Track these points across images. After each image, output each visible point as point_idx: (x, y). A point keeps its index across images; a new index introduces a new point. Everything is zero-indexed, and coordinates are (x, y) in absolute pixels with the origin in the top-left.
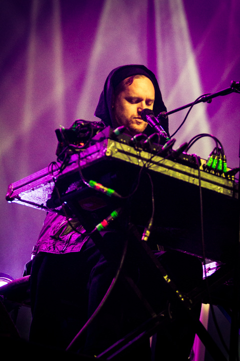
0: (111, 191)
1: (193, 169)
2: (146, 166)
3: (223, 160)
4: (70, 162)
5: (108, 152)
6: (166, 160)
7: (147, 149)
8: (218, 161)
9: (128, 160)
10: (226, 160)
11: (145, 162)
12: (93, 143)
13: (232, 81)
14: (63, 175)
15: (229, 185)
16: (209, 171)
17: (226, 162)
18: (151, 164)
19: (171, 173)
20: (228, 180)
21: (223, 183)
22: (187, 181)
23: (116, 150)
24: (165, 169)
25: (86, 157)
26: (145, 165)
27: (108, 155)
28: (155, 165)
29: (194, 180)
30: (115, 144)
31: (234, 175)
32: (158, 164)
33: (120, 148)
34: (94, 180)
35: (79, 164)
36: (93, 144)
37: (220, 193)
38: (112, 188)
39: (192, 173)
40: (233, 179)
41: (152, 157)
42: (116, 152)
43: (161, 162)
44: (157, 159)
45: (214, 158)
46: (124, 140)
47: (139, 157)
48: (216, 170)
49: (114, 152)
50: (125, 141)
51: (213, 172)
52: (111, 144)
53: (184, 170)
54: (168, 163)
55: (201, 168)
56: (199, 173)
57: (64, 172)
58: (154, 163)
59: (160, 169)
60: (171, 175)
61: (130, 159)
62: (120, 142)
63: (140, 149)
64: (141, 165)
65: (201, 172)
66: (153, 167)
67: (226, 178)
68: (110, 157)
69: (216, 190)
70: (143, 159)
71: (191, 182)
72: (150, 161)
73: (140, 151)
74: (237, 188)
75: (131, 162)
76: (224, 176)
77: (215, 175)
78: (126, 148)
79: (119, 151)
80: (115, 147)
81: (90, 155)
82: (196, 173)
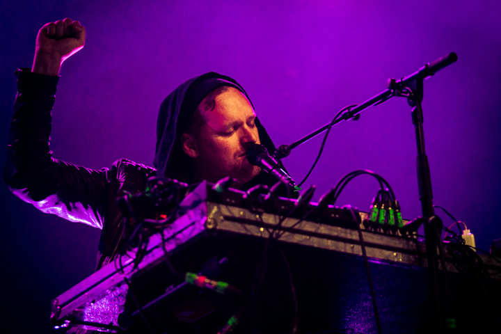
0: (223, 285)
1: (348, 231)
2: (274, 236)
3: (394, 208)
4: (148, 249)
5: (210, 224)
6: (304, 222)
7: (271, 208)
8: (388, 212)
9: (243, 231)
10: (399, 208)
11: (271, 230)
12: (183, 212)
13: (389, 80)
14: (140, 271)
15: (410, 248)
16: (376, 229)
17: (399, 212)
18: (281, 232)
19: (315, 242)
20: (408, 240)
21: (401, 246)
22: (343, 251)
23: (222, 218)
24: (304, 237)
25: (173, 237)
26: (271, 234)
27: (210, 227)
28: (287, 233)
29: (353, 248)
30: (219, 208)
31: (416, 230)
32: (292, 230)
33: (227, 214)
34: (193, 272)
35: (164, 249)
36: (182, 214)
37: (398, 263)
38: (224, 281)
39: (349, 236)
40: (415, 237)
41: (281, 221)
42: (222, 221)
43: (297, 227)
44: (289, 223)
45: (379, 208)
46: (231, 199)
47: (259, 224)
48: (386, 226)
49: (219, 221)
50: (233, 201)
51: (382, 231)
52: (213, 209)
53: (335, 234)
54: (308, 226)
55: (362, 226)
56: (360, 236)
57: (141, 266)
58: (286, 229)
59: (297, 238)
60: (316, 245)
61: (246, 228)
62: (227, 204)
63: (260, 210)
64: (267, 235)
65: (363, 233)
66: (285, 237)
67: (404, 237)
68: (214, 229)
69: (391, 259)
70: (267, 226)
71: (349, 250)
72: (278, 227)
73: (260, 214)
74: (424, 249)
75: (249, 233)
76: (400, 235)
77: (385, 234)
78: (238, 212)
79: (227, 218)
80: (219, 212)
81: (180, 232)
82: (355, 236)
